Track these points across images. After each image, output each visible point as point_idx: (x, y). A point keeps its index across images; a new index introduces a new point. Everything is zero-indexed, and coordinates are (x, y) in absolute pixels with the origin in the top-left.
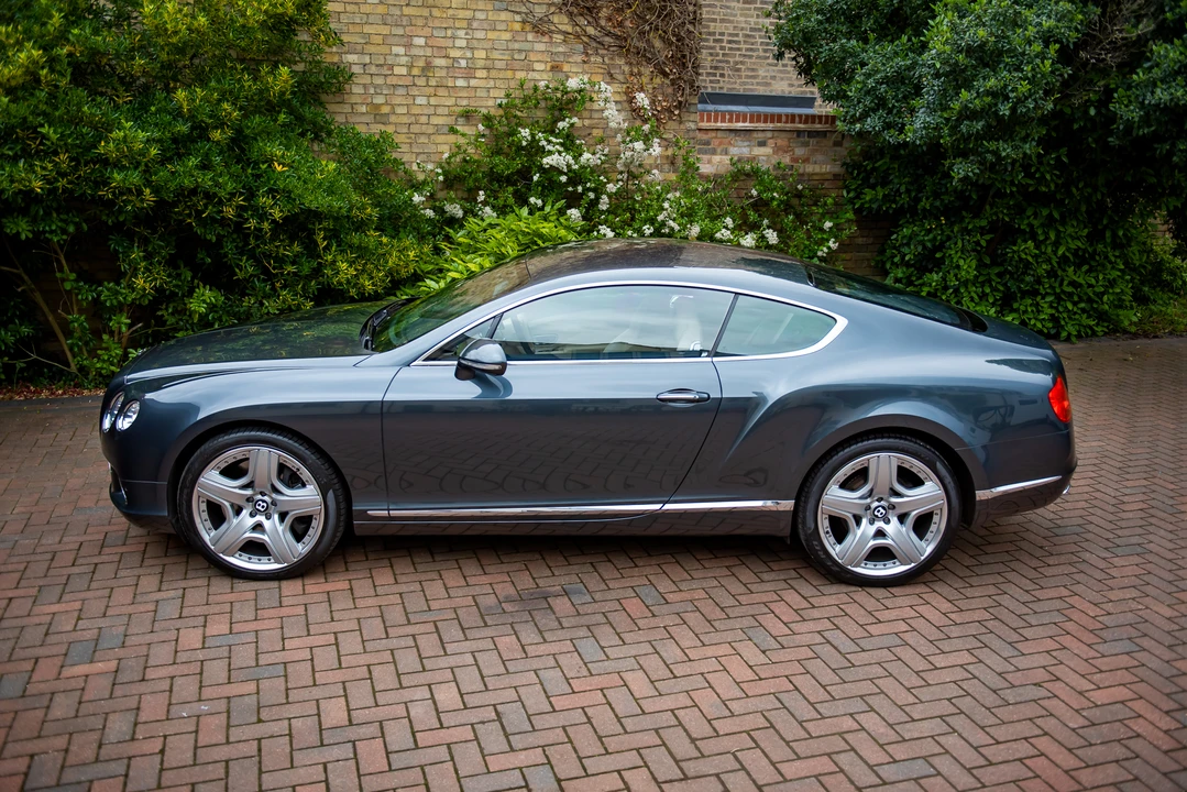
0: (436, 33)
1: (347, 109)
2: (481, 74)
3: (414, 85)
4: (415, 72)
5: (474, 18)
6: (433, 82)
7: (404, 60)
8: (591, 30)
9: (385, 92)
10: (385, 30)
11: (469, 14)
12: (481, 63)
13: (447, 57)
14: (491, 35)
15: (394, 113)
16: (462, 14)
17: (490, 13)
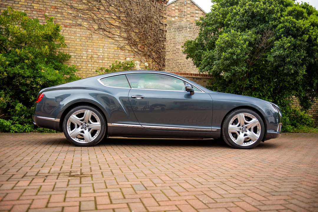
0: (94, 49)
2: (106, 59)
3: (88, 61)
4: (88, 58)
5: (104, 46)
6: (93, 61)
7: (86, 55)
8: (136, 50)
9: (80, 63)
10: (81, 48)
11: (103, 45)
12: (106, 57)
13: (97, 55)
14: (109, 50)
15: (82, 68)
16: (101, 44)
17: (109, 45)
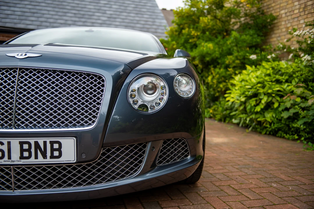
1: (280, 31)
4: (301, 10)
